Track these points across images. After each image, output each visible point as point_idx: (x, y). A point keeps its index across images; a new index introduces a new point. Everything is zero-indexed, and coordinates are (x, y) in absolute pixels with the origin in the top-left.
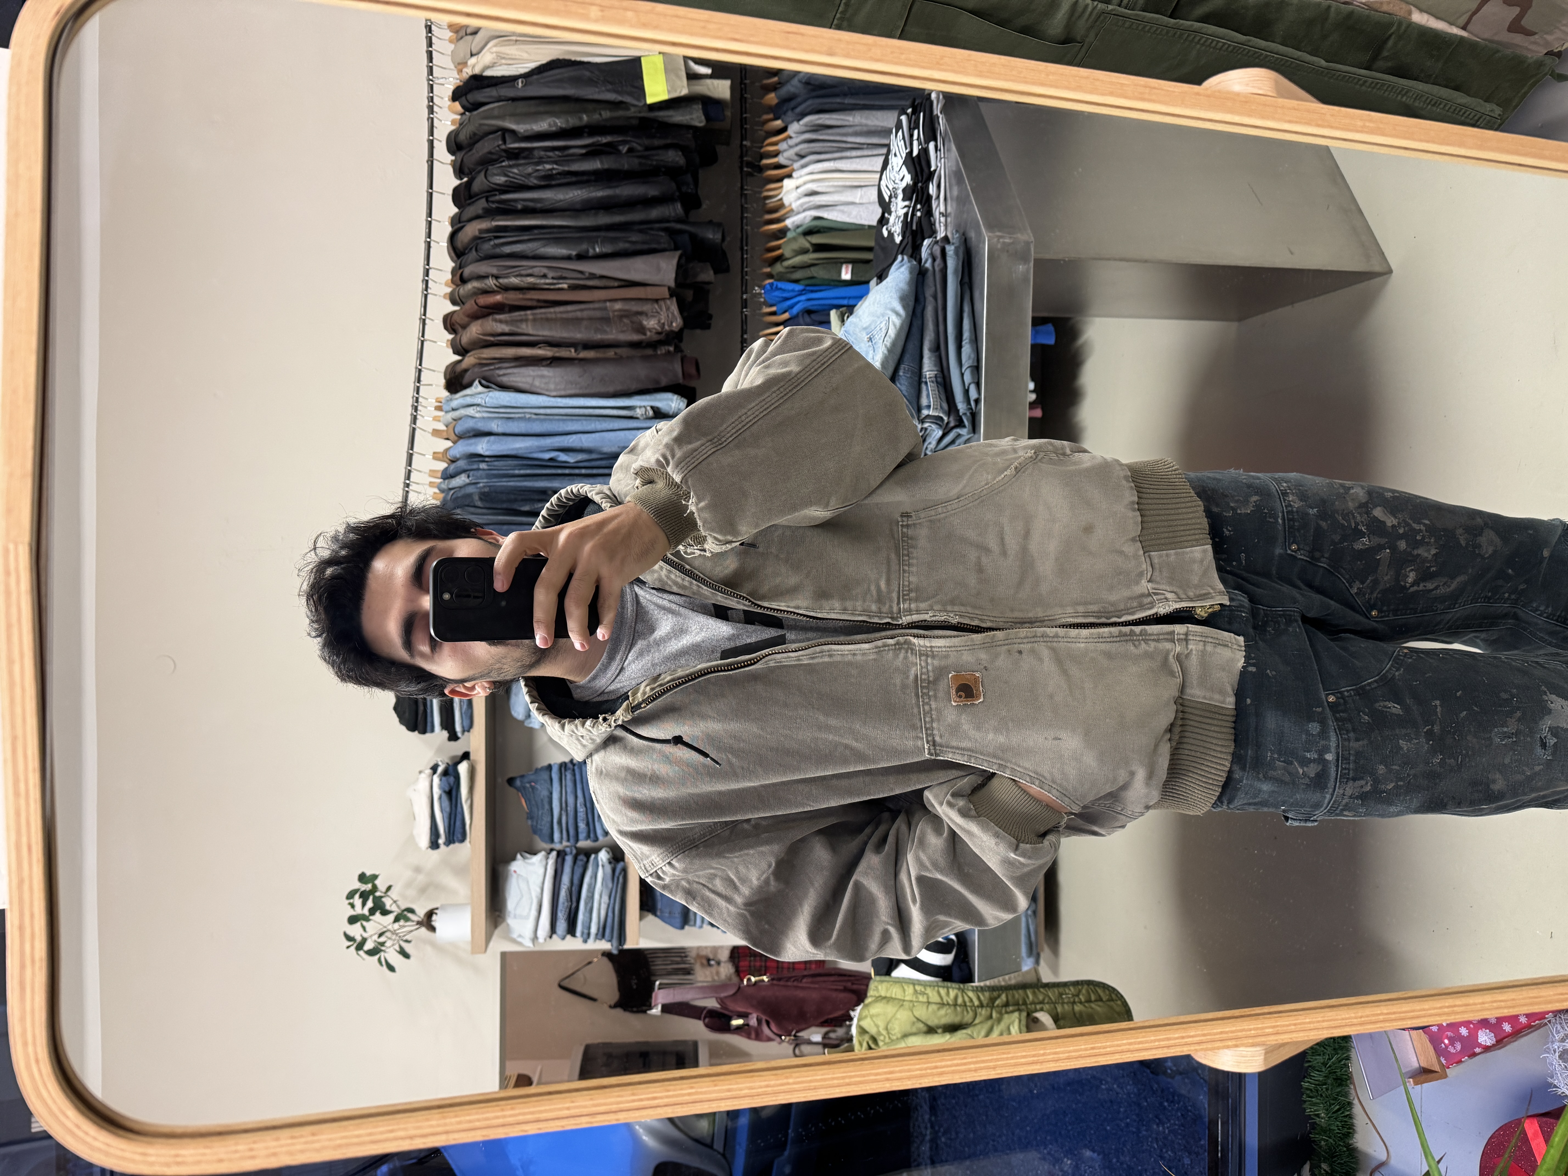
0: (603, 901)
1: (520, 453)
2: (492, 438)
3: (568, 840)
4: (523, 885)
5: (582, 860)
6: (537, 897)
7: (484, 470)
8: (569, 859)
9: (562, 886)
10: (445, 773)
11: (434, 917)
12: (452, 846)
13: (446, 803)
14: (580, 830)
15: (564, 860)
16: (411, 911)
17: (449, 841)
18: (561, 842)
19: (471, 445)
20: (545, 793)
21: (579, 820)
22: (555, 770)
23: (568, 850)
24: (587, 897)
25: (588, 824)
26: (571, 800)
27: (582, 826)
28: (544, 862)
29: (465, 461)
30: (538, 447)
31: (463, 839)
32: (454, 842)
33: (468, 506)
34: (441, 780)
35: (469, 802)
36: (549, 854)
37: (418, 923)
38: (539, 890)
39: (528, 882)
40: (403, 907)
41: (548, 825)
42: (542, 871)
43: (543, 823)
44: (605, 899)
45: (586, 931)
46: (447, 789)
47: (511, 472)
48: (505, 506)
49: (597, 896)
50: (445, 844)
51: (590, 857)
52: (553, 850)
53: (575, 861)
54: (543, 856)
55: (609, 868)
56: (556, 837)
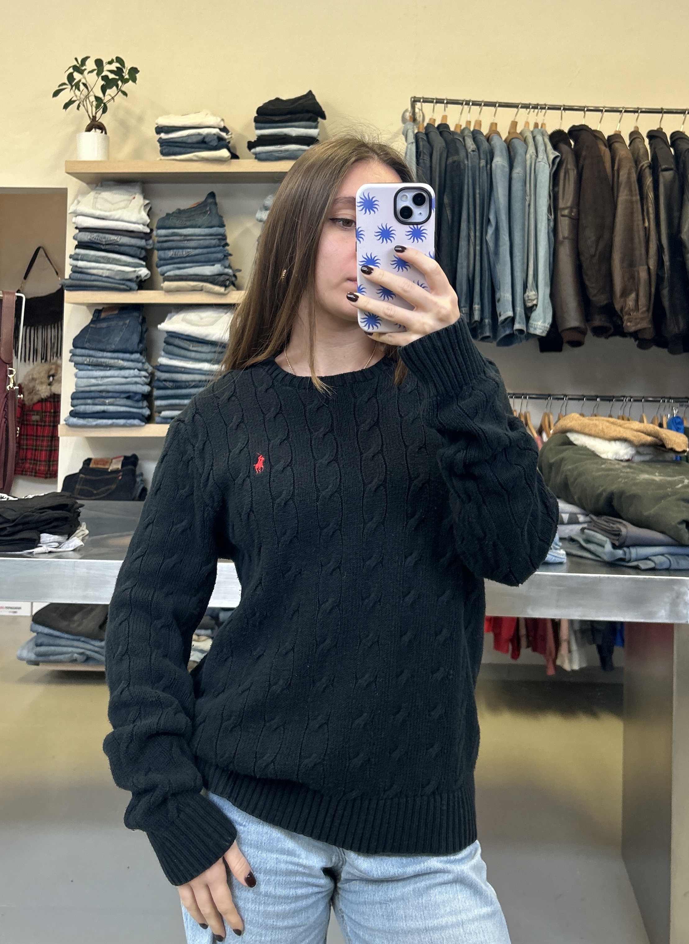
0: (105, 271)
1: (495, 193)
2: (507, 170)
3: (159, 242)
4: (122, 204)
5: (140, 253)
6: (111, 216)
7: (479, 163)
8: (142, 243)
9: (119, 237)
10: (220, 139)
11: (99, 131)
12: (159, 145)
13: (195, 139)
14: (167, 252)
15: (142, 238)
16: (105, 110)
17: (162, 142)
18: (157, 236)
19: (501, 152)
20: (200, 222)
21: (175, 250)
22: (220, 230)
23: (151, 242)
24: (109, 258)
25: (172, 258)
26: (193, 244)
27: (170, 253)
28: (141, 222)
29: (487, 149)
30: (499, 208)
31: (163, 153)
32: (161, 146)
33: (448, 151)
34: (214, 134)
35: (195, 158)
36: (148, 226)
37: (94, 117)
38: (117, 217)
39: (124, 208)
40: (108, 105)
41: (173, 225)
42: (134, 220)
43: (175, 221)
44: (106, 273)
45: (80, 257)
46: (206, 140)
47: (477, 187)
48: (448, 182)
49: (109, 266)
50: (160, 138)
51: (144, 261)
52: (152, 230)
53: (141, 248)
54: (146, 221)
55: (133, 276)
56: (163, 232)
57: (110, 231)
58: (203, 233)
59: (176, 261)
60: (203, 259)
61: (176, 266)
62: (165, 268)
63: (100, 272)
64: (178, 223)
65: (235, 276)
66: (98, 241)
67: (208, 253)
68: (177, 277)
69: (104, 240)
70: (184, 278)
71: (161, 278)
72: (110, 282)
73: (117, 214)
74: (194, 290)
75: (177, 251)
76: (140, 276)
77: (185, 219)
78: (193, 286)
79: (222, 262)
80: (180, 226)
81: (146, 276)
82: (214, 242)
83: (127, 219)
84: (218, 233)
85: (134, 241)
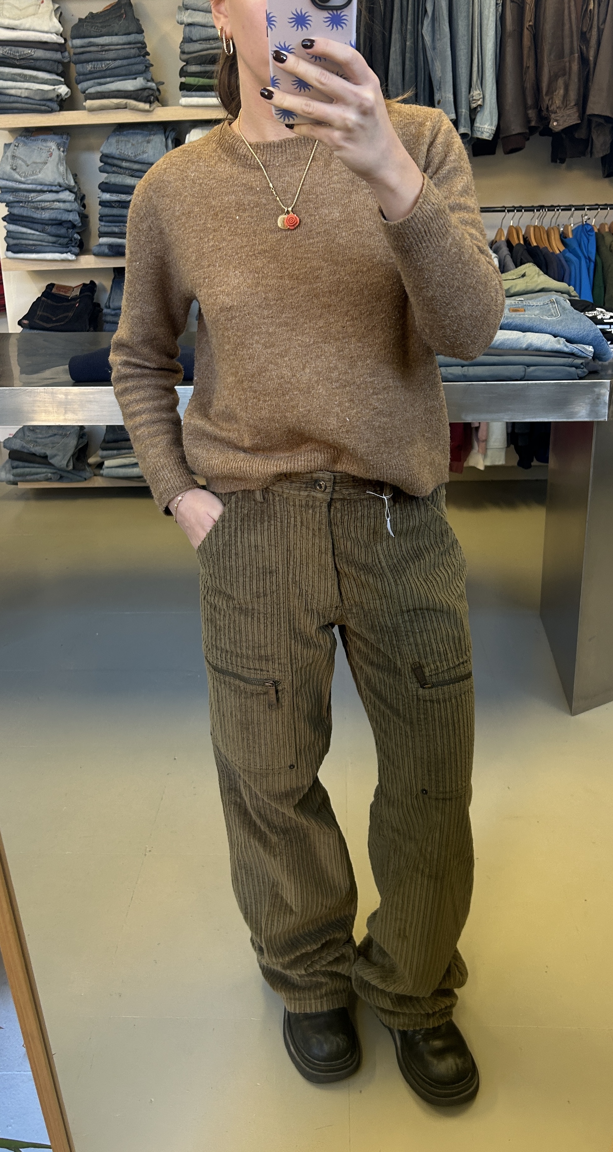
0: (24, 91)
3: (75, 54)
4: (31, 10)
6: (21, 24)
8: (58, 56)
9: (34, 50)
14: (85, 64)
15: (57, 51)
18: (73, 47)
20: (116, 29)
21: (93, 63)
22: (138, 37)
23: (66, 54)
24: (25, 76)
25: (91, 72)
26: (111, 55)
27: (89, 67)
28: (53, 31)
36: (61, 35)
38: (27, 26)
39: (34, 15)
41: (88, 33)
42: (46, 28)
43: (89, 28)
44: (25, 93)
49: (26, 85)
51: (62, 77)
52: (65, 40)
53: (59, 62)
54: (59, 30)
55: (53, 95)
56: (78, 42)
57: (22, 44)
58: (121, 42)
59: (95, 75)
60: (124, 72)
61: (96, 81)
62: (85, 85)
63: (18, 92)
64: (93, 31)
65: (158, 90)
66: (12, 56)
67: (128, 65)
68: (99, 94)
69: (17, 54)
70: (106, 95)
71: (82, 96)
72: (30, 104)
73: (27, 23)
74: (118, 107)
75: (96, 63)
76: (61, 95)
77: (99, 25)
78: (116, 104)
79: (144, 75)
80: (95, 34)
81: (66, 94)
82: (133, 51)
83: (38, 28)
84: (136, 40)
85: (49, 55)
